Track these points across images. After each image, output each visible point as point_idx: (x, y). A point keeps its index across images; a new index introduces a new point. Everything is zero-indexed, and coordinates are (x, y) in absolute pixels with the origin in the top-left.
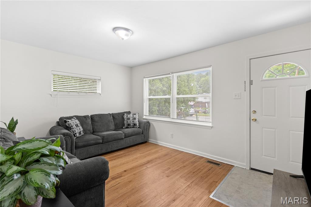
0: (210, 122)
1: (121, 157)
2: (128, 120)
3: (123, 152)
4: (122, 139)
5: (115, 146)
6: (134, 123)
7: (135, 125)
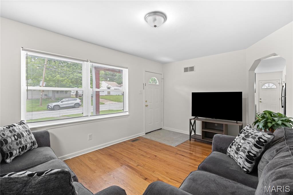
0: (127, 112)
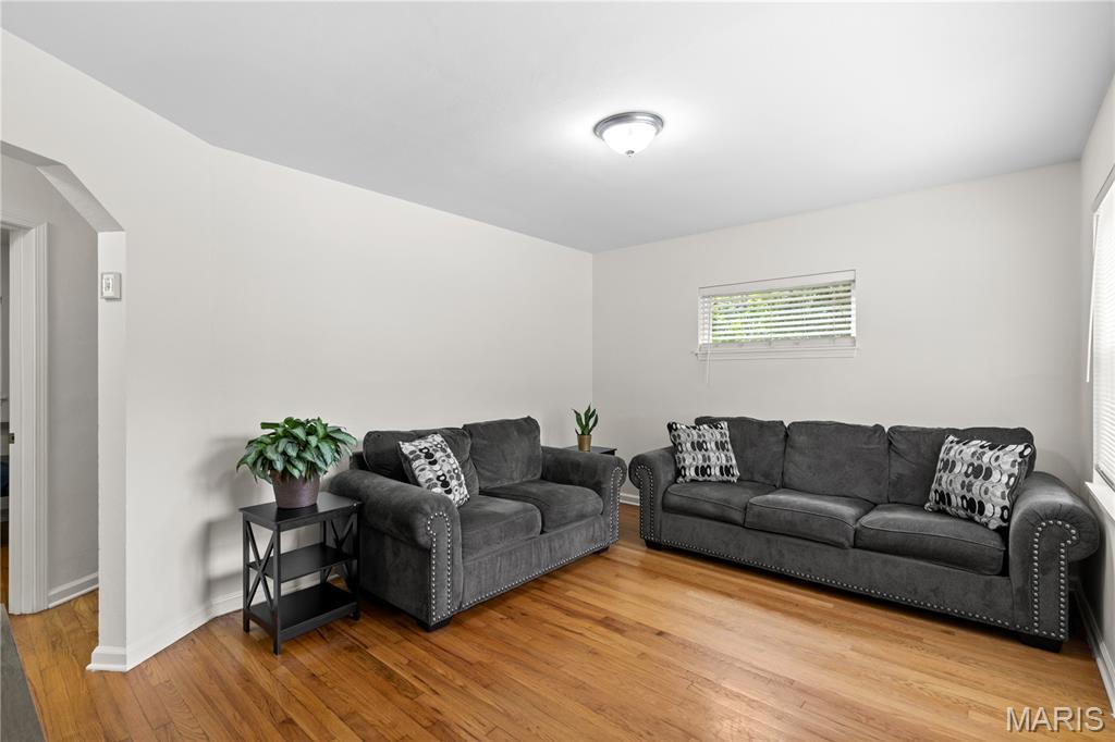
1: (815, 622)
2: (976, 477)
3: (831, 605)
4: (839, 546)
5: (793, 558)
6: (968, 496)
7: (974, 507)
